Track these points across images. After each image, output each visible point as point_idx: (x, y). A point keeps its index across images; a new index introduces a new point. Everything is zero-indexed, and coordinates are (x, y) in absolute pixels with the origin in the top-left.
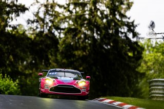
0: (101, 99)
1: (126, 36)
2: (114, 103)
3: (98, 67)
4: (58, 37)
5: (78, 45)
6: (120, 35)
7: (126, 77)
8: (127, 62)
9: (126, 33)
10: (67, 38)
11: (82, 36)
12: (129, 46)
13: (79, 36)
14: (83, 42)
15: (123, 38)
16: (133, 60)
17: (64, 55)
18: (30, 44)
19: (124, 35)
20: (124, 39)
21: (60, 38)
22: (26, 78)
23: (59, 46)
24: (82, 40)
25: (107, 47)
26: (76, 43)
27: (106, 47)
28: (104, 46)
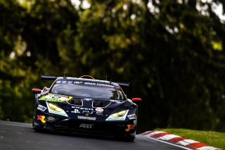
0: (157, 132)
1: (210, 10)
2: (182, 142)
3: (154, 69)
4: (77, 7)
5: (115, 24)
6: (198, 7)
7: (207, 91)
8: (210, 61)
9: (209, 5)
10: (96, 10)
11: (125, 7)
12: (215, 29)
13: (119, 6)
14: (125, 19)
15: (203, 13)
16: (221, 57)
17: (87, 43)
18: (23, 19)
19: (206, 7)
20: (206, 17)
21: (82, 10)
22: (13, 85)
23: (78, 24)
24: (124, 15)
25: (173, 29)
26: (112, 20)
27: (171, 31)
28: (167, 28)
